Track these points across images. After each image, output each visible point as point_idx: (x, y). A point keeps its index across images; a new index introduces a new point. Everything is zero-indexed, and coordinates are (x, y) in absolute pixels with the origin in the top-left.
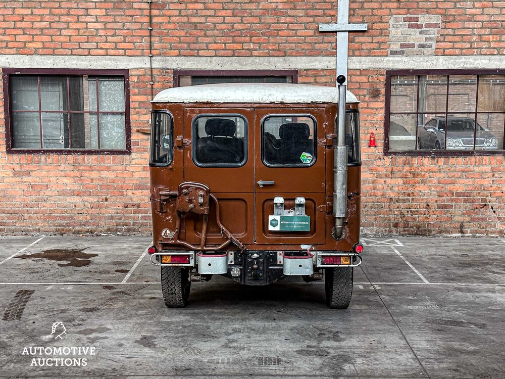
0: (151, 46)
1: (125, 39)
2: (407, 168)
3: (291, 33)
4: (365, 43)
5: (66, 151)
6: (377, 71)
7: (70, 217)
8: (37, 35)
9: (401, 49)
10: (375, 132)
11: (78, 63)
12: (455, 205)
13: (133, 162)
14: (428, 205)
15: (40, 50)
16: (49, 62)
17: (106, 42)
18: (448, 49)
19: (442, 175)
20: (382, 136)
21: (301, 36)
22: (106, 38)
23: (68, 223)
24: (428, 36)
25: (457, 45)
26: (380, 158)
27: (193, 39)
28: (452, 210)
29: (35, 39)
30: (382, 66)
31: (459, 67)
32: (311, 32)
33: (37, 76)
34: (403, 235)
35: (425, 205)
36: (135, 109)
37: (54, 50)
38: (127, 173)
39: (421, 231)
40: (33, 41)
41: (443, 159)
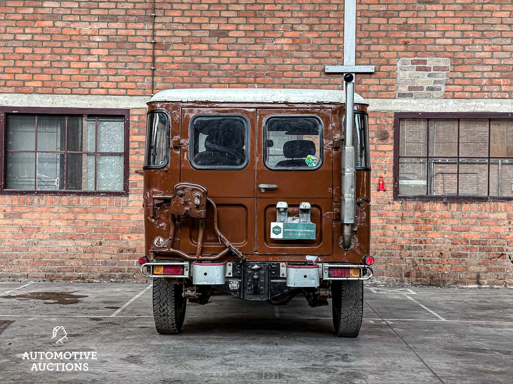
0: (153, 86)
1: (126, 79)
2: (418, 214)
3: (296, 74)
4: (372, 85)
5: (61, 192)
6: (386, 114)
7: (60, 263)
8: (37, 74)
9: (409, 92)
10: (384, 175)
11: (78, 102)
12: (470, 254)
13: (131, 205)
14: (441, 253)
15: (40, 89)
16: (48, 101)
17: (108, 81)
18: (458, 92)
19: (455, 222)
20: (391, 180)
21: (306, 78)
22: (108, 77)
23: (59, 268)
24: (437, 79)
25: (467, 89)
26: (389, 203)
27: (196, 79)
28: (467, 259)
29: (35, 78)
30: (389, 109)
31: (469, 110)
32: (317, 74)
33: (34, 115)
34: (416, 286)
35: (438, 254)
36: (134, 149)
37: (53, 90)
38: (124, 216)
39: (435, 282)
40: (32, 80)
41: (456, 205)
